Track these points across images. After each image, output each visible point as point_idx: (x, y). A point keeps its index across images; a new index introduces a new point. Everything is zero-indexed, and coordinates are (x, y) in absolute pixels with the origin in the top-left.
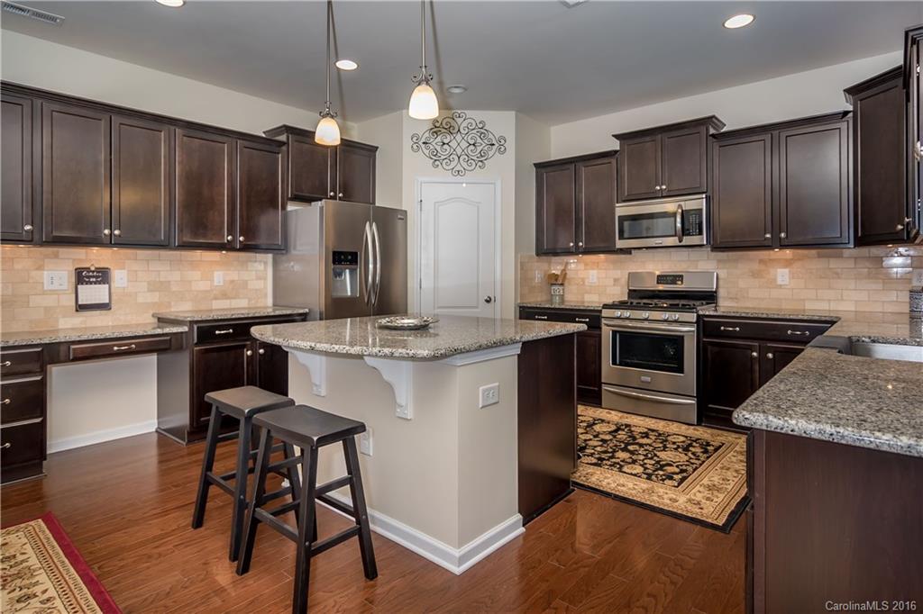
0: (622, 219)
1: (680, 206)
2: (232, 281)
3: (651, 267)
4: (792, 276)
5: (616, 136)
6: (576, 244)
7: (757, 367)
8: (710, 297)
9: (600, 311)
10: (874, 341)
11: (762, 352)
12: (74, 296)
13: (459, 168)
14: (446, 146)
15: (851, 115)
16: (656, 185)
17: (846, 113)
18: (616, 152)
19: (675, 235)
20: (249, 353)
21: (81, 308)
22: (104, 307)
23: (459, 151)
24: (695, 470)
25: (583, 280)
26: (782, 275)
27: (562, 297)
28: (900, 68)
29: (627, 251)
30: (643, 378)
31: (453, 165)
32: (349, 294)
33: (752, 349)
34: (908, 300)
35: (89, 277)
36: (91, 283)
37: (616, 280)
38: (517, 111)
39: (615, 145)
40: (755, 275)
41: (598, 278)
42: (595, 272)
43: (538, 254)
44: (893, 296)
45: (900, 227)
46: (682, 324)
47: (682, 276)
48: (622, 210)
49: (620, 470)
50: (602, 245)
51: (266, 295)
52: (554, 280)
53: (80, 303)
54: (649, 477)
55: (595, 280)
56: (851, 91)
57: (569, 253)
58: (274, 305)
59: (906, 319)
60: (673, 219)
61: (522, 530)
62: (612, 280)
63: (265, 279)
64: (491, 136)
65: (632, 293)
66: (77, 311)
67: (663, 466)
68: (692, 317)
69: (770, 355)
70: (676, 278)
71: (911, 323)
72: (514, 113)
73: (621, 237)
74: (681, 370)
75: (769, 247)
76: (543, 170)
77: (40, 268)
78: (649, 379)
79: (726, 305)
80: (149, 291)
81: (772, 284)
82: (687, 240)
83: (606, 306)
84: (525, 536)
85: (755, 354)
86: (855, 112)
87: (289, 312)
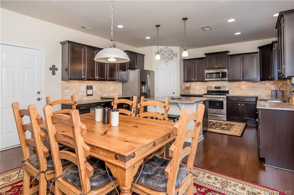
0: (207, 74)
1: (221, 71)
2: (114, 89)
3: (213, 85)
4: (246, 87)
5: (205, 54)
6: (195, 79)
7: (240, 108)
8: (227, 92)
9: (203, 96)
10: (267, 100)
11: (241, 104)
12: (86, 92)
13: (166, 60)
14: (163, 55)
15: (259, 52)
16: (215, 66)
17: (258, 52)
18: (204, 58)
19: (220, 78)
20: (125, 106)
21: (88, 95)
22: (92, 95)
23: (166, 56)
24: (230, 128)
25: (195, 88)
26: (244, 87)
27: (189, 92)
28: (271, 44)
29: (207, 81)
30: (214, 111)
31: (165, 60)
32: (144, 92)
33: (239, 104)
34: (271, 92)
35: (89, 88)
36: (89, 89)
37: (203, 88)
38: (180, 47)
39: (204, 56)
40: (238, 87)
41: (199, 88)
42: (198, 86)
43: (184, 82)
44: (267, 91)
45: (270, 77)
46: (222, 98)
47: (220, 87)
48: (207, 72)
49: (215, 129)
50: (201, 80)
51: (120, 92)
52: (188, 88)
53: (88, 94)
54: (222, 130)
55: (198, 88)
56: (260, 48)
57: (192, 81)
58: (122, 95)
59: (271, 96)
60: (219, 74)
61: (203, 138)
62: (202, 88)
63: (120, 88)
64: (174, 53)
65: (208, 91)
66: (87, 96)
67: (224, 128)
68: (225, 97)
69: (243, 105)
70: (219, 88)
71: (271, 97)
72: (179, 47)
73: (206, 78)
74: (223, 109)
75: (242, 81)
76: (185, 61)
77: (80, 86)
78: (215, 111)
79: (231, 94)
80: (99, 91)
81: (242, 89)
82: (222, 79)
83: (204, 94)
84: (204, 139)
85: (239, 105)
86: (260, 52)
87: (127, 97)
